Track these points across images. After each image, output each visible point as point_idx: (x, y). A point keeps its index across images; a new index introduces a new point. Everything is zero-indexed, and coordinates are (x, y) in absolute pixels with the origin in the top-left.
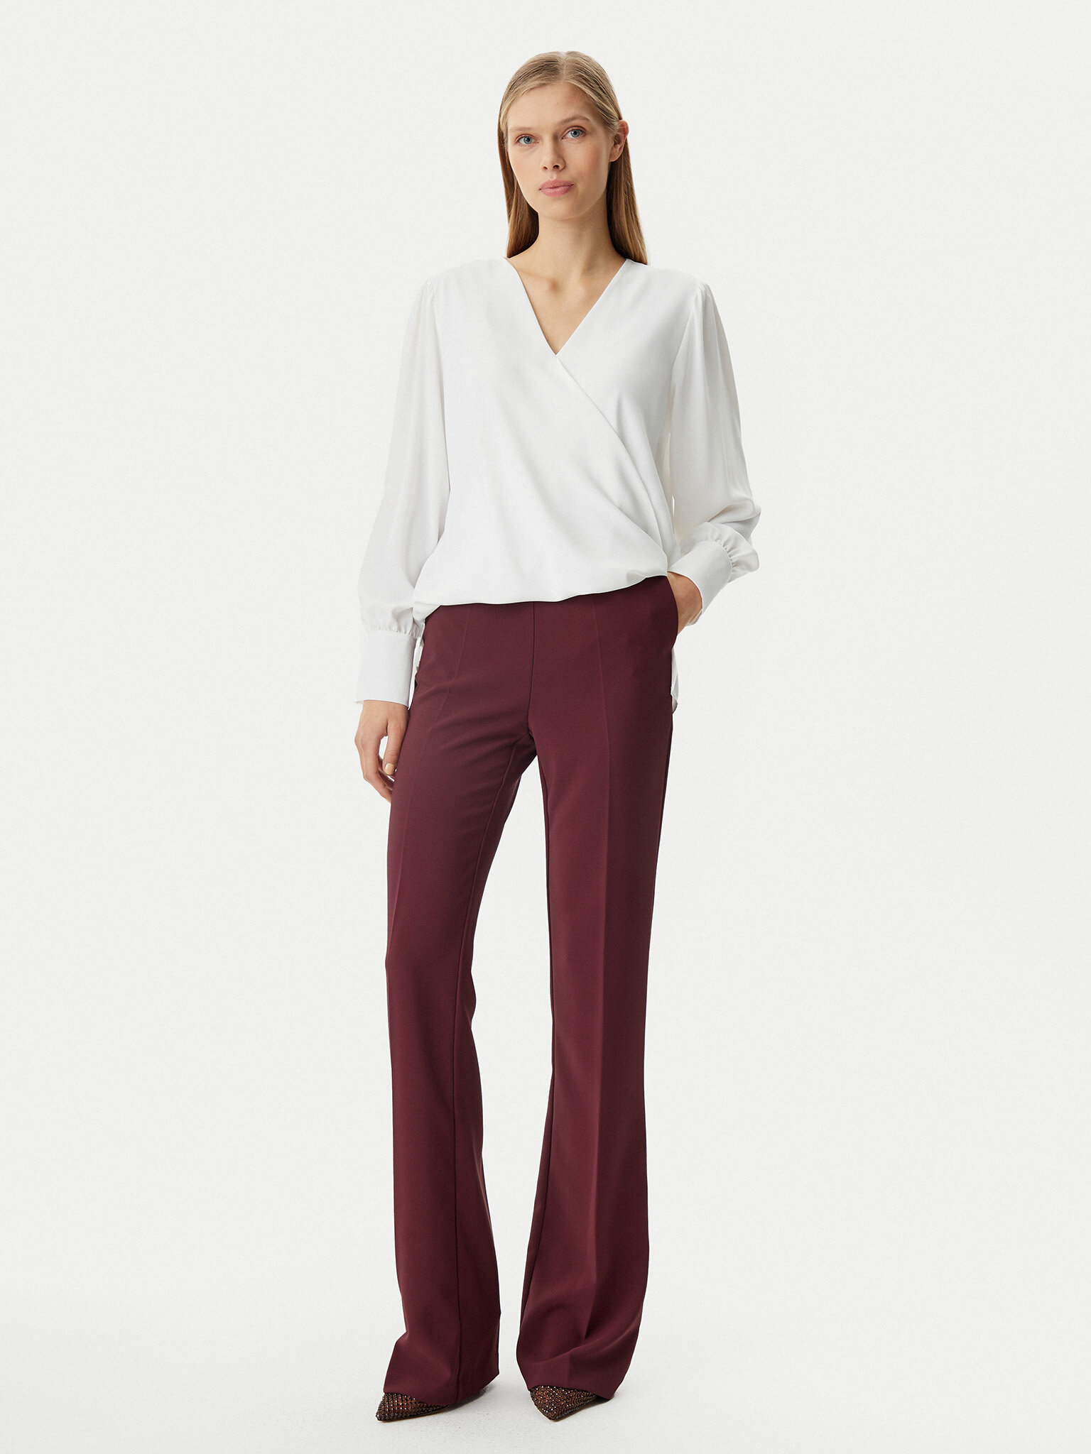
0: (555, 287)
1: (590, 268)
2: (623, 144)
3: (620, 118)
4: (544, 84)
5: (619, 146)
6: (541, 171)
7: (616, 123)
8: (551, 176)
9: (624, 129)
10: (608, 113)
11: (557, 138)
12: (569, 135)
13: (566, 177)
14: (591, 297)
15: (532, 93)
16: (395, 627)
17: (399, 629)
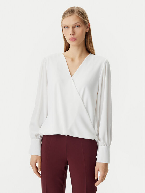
0: (73, 60)
1: (80, 56)
2: (89, 28)
3: (88, 22)
4: (70, 15)
5: (88, 29)
6: (70, 35)
7: (87, 24)
8: (72, 36)
9: (89, 25)
10: (85, 22)
11: (73, 28)
12: (76, 27)
13: (75, 37)
14: (80, 63)
15: (68, 17)
16: (36, 138)
17: (37, 138)
